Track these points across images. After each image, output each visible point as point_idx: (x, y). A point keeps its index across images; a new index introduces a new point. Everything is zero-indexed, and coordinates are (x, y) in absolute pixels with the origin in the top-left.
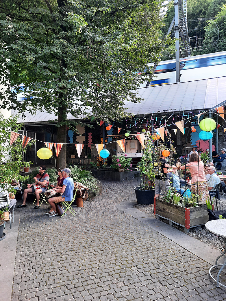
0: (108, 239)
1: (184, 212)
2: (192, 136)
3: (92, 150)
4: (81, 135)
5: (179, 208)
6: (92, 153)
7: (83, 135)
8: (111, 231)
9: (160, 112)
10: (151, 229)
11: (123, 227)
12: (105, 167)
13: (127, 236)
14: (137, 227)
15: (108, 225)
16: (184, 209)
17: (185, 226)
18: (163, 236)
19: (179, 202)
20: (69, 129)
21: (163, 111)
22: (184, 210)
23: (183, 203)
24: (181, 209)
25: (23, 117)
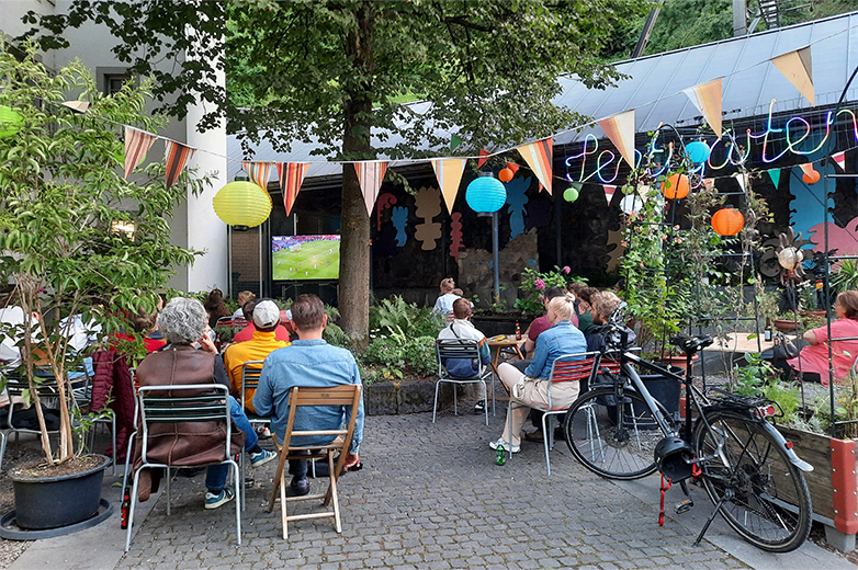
0: (489, 559)
1: (827, 455)
2: (795, 211)
3: (460, 263)
4: (428, 221)
5: (798, 437)
6: (461, 271)
7: (435, 220)
8: (504, 527)
9: (683, 125)
10: (674, 525)
11: (555, 508)
12: (498, 310)
13: (568, 550)
14: (612, 515)
15: (495, 501)
16: (825, 442)
17: (831, 522)
18: (729, 561)
19: (795, 417)
20: (395, 205)
21: (695, 119)
22: (823, 449)
23: (814, 420)
24: (808, 446)
25: (245, 153)
